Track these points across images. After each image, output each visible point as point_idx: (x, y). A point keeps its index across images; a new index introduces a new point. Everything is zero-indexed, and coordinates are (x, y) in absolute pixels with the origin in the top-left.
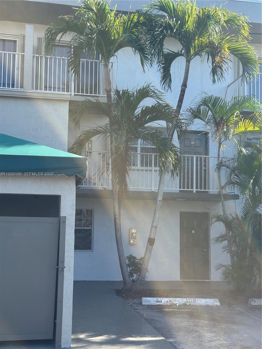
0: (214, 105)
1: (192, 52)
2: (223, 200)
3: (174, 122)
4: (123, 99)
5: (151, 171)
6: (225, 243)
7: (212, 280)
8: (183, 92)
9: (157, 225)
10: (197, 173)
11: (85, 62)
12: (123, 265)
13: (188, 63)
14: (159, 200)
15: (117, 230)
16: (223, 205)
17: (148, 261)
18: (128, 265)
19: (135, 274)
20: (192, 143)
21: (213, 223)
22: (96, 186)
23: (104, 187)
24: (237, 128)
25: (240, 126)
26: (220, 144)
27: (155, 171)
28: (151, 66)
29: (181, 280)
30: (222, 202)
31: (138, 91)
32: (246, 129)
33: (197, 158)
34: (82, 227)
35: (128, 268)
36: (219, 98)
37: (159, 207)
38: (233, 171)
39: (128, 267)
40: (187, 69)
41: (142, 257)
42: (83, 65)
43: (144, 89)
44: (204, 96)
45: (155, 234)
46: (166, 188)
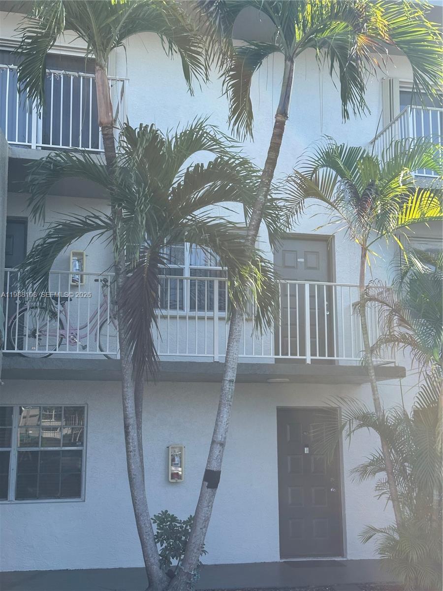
0: (349, 163)
1: (299, 35)
2: (373, 377)
3: (260, 197)
4: (141, 144)
5: (211, 319)
6: (382, 476)
7: (349, 557)
8: (279, 127)
9: (225, 438)
10: (313, 325)
11: (62, 76)
12: (144, 536)
13: (289, 63)
14: (228, 379)
15: (131, 452)
16: (374, 390)
17: (205, 527)
18: (158, 538)
19: (175, 558)
20: (299, 260)
21: (354, 431)
22: (86, 351)
23: (106, 353)
24: (404, 210)
25: (411, 207)
26: (364, 250)
27: (220, 319)
28: (207, 79)
29: (283, 561)
30: (372, 383)
31: (178, 137)
32: (423, 214)
33: (312, 288)
34: (60, 446)
35: (159, 545)
36: (359, 149)
37: (230, 397)
38: (395, 310)
39: (158, 542)
40: (287, 76)
41: (191, 516)
42: (57, 82)
43: (192, 131)
44: (324, 145)
45: (221, 459)
46: (246, 354)
